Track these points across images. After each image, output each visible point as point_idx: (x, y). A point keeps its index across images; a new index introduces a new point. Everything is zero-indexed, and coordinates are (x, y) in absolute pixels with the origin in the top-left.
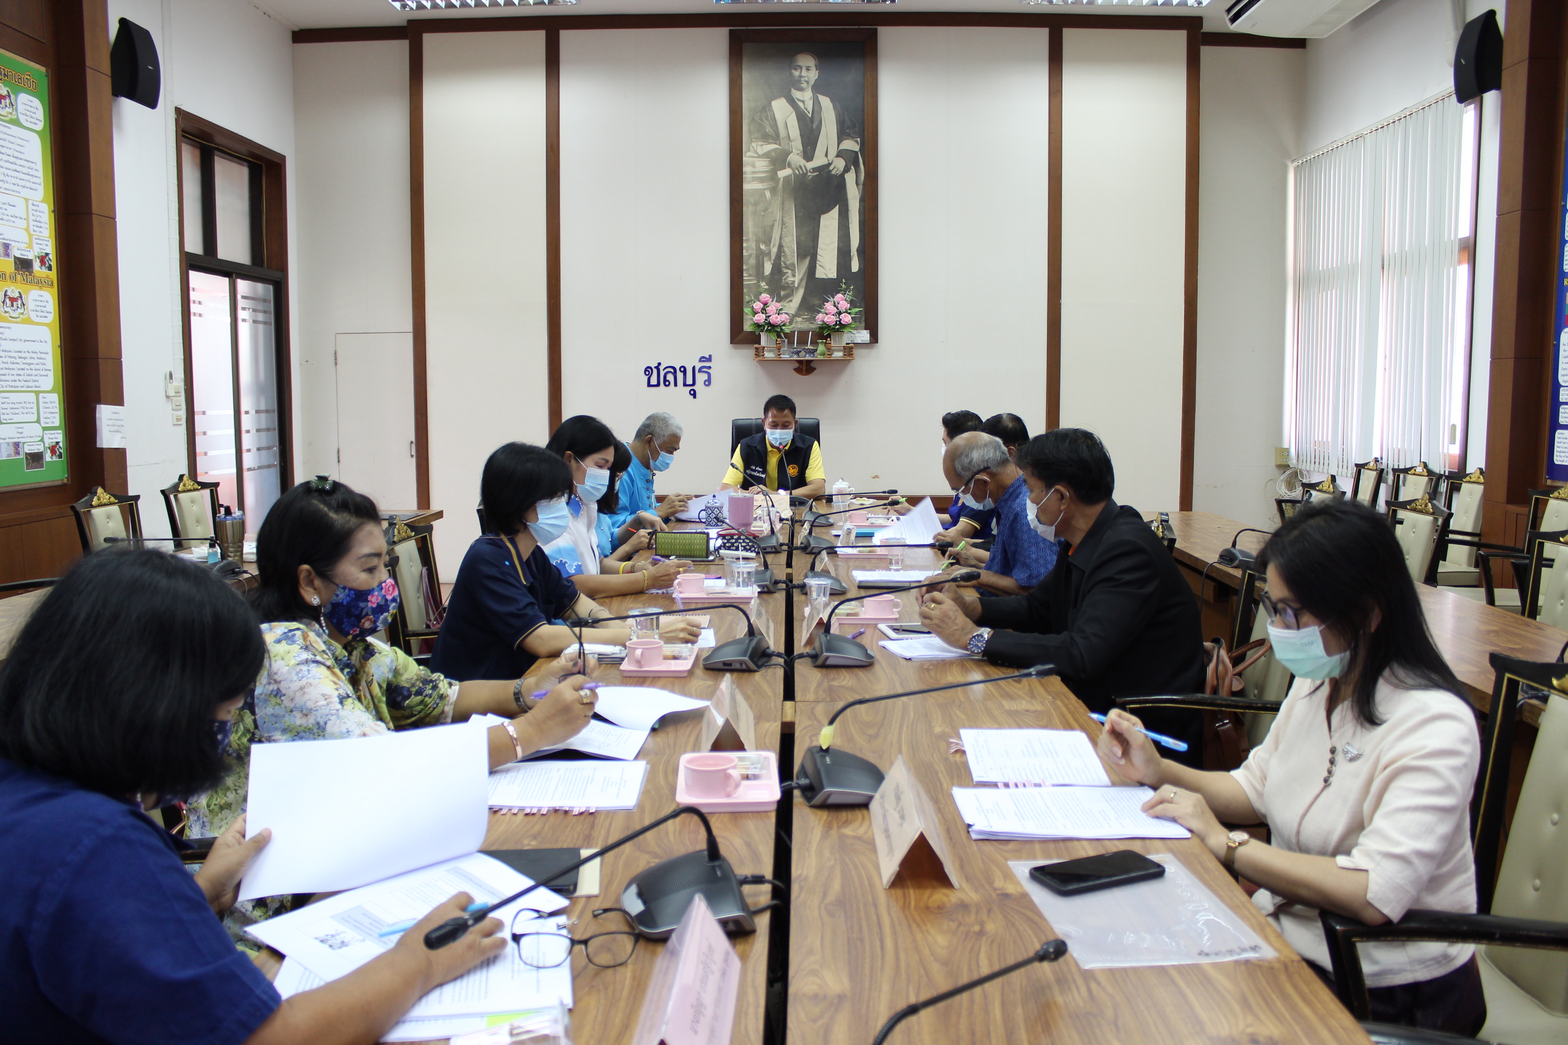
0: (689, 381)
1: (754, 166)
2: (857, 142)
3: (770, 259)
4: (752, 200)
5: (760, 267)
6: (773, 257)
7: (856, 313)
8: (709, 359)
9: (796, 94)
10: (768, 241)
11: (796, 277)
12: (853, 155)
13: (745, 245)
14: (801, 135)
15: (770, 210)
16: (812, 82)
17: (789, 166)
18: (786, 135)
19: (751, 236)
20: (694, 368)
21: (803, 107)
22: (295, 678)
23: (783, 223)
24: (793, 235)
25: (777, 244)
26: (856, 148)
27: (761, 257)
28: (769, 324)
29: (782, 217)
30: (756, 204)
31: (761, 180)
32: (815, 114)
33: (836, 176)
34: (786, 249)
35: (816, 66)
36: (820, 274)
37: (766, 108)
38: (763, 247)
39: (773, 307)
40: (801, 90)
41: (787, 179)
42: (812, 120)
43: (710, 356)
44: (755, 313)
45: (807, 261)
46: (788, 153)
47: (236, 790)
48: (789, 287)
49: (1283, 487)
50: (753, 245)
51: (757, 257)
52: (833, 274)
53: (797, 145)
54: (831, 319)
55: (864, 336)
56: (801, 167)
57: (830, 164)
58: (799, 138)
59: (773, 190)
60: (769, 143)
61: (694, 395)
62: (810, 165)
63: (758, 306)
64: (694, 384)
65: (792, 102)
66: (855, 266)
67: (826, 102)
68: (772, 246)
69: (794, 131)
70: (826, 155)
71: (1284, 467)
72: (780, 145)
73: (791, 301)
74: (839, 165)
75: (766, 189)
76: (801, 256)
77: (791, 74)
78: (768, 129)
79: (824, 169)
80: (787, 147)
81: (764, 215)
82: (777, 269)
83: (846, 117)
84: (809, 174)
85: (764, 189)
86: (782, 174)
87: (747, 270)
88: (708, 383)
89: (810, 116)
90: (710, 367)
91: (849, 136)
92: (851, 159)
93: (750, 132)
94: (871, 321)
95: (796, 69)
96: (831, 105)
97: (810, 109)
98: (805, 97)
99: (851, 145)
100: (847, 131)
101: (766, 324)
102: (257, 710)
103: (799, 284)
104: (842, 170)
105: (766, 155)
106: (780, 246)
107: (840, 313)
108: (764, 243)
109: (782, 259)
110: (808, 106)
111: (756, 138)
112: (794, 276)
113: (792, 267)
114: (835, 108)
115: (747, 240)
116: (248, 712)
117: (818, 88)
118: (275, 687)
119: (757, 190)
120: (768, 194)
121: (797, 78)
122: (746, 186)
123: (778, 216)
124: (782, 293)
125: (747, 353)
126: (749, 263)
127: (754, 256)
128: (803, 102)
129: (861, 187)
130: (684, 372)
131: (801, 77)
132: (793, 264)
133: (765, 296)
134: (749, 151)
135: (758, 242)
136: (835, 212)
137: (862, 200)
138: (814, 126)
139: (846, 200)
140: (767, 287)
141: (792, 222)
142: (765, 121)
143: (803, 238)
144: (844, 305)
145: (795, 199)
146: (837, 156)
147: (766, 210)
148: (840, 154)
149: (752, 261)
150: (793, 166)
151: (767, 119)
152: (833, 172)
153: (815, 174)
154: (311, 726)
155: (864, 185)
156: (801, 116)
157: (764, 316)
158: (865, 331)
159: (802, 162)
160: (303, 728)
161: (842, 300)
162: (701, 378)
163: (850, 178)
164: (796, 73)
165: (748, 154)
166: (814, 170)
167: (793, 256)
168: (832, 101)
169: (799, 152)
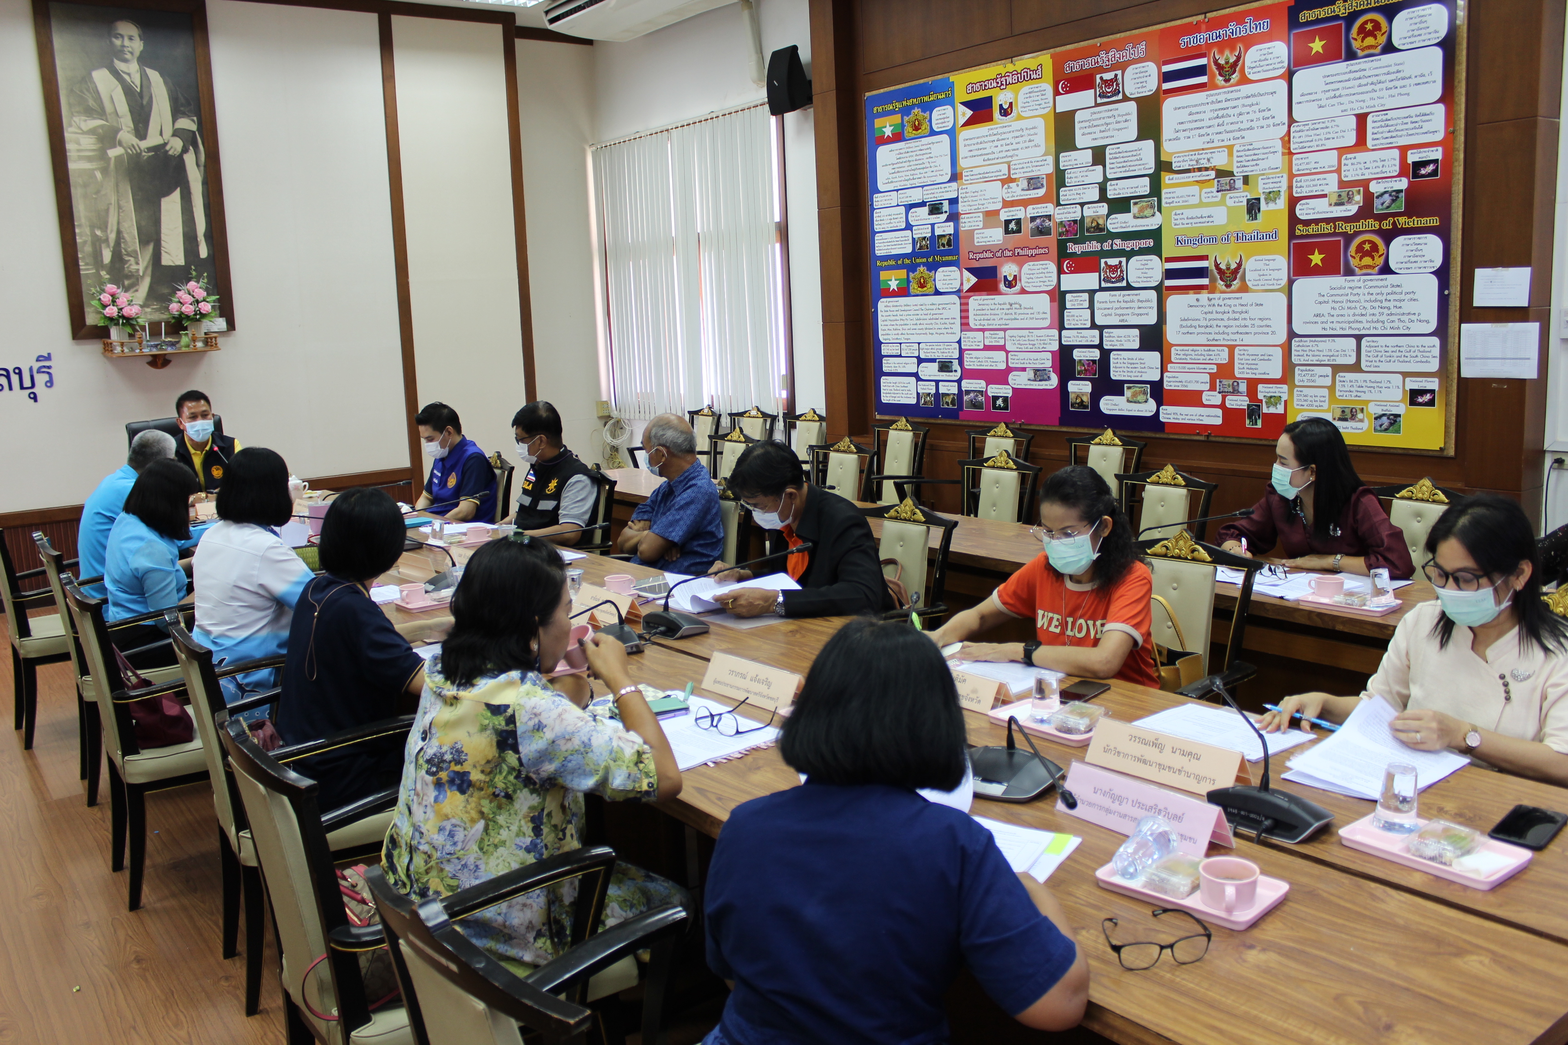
0: (27, 383)
1: (79, 144)
2: (193, 121)
3: (108, 246)
4: (80, 181)
5: (97, 255)
6: (112, 244)
7: (214, 301)
8: (48, 358)
9: (120, 65)
10: (104, 227)
11: (140, 264)
12: (191, 135)
13: (77, 231)
14: (131, 111)
15: (103, 193)
16: (137, 54)
17: (120, 144)
18: (112, 110)
19: (83, 221)
20: (31, 369)
21: (129, 81)
22: (553, 707)
23: (119, 207)
24: (132, 220)
25: (115, 229)
26: (194, 127)
27: (98, 244)
28: (123, 317)
29: (118, 200)
30: (85, 186)
31: (89, 159)
32: (144, 89)
33: (173, 157)
34: (126, 235)
35: (140, 36)
36: (166, 261)
37: (87, 79)
38: (98, 233)
39: (123, 298)
40: (125, 61)
41: (118, 158)
42: (141, 94)
43: (49, 354)
44: (105, 306)
45: (151, 248)
46: (117, 130)
47: (508, 827)
48: (133, 276)
49: (609, 436)
50: (87, 231)
51: (94, 244)
52: (180, 261)
53: (127, 122)
54: (188, 309)
55: (221, 324)
56: (133, 146)
57: (165, 144)
58: (129, 114)
59: (105, 171)
60: (95, 119)
61: (35, 398)
62: (144, 144)
63: (106, 298)
64: (33, 385)
65: (116, 74)
66: (204, 252)
67: (154, 76)
68: (109, 231)
69: (122, 106)
70: (161, 134)
71: (606, 419)
72: (107, 121)
73: (137, 291)
74: (176, 145)
75: (96, 169)
76: (143, 242)
77: (112, 43)
78: (91, 103)
79: (160, 150)
80: (115, 124)
81: (96, 199)
82: (118, 257)
83: (180, 95)
84: (144, 154)
85: (94, 170)
86: (113, 153)
87: (83, 258)
88: (50, 383)
89: (138, 90)
90: (49, 367)
91: (184, 115)
92: (190, 140)
93: (70, 105)
94: (226, 309)
95: (117, 38)
96: (161, 80)
97: (138, 83)
98: (131, 69)
99: (188, 124)
100: (182, 109)
101: (120, 317)
102: (521, 748)
103: (144, 273)
104: (180, 150)
105: (92, 132)
106: (119, 232)
107: (198, 302)
108: (100, 228)
109: (123, 245)
110: (136, 80)
111: (77, 112)
112: (137, 263)
113: (134, 254)
114: (166, 83)
115: (80, 226)
116: (510, 752)
117: (144, 60)
118: (536, 720)
119: (85, 170)
120: (98, 175)
121: (119, 48)
122: (72, 166)
123: (113, 199)
124: (126, 283)
125: (94, 348)
126: (84, 251)
127: (89, 243)
128: (129, 74)
129: (202, 168)
130: (20, 373)
131: (123, 46)
132: (136, 252)
133: (111, 287)
134: (71, 126)
135: (93, 227)
136: (176, 195)
137: (205, 183)
138: (145, 102)
139: (187, 182)
140: (108, 276)
141: (129, 205)
142: (86, 93)
143: (143, 223)
144: (201, 294)
145: (131, 181)
146: (174, 135)
147: (98, 192)
148: (176, 133)
149: (88, 249)
150: (125, 145)
151: (88, 90)
152: (170, 153)
153: (150, 154)
154: (577, 747)
155: (205, 166)
156: (128, 90)
157: (115, 309)
158: (221, 319)
159: (135, 141)
160: (569, 752)
161: (196, 288)
162: (41, 379)
163: (190, 159)
164: (118, 42)
165: (70, 129)
166: (149, 149)
167: (135, 243)
168: (162, 75)
169: (129, 129)
